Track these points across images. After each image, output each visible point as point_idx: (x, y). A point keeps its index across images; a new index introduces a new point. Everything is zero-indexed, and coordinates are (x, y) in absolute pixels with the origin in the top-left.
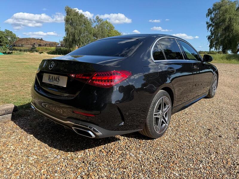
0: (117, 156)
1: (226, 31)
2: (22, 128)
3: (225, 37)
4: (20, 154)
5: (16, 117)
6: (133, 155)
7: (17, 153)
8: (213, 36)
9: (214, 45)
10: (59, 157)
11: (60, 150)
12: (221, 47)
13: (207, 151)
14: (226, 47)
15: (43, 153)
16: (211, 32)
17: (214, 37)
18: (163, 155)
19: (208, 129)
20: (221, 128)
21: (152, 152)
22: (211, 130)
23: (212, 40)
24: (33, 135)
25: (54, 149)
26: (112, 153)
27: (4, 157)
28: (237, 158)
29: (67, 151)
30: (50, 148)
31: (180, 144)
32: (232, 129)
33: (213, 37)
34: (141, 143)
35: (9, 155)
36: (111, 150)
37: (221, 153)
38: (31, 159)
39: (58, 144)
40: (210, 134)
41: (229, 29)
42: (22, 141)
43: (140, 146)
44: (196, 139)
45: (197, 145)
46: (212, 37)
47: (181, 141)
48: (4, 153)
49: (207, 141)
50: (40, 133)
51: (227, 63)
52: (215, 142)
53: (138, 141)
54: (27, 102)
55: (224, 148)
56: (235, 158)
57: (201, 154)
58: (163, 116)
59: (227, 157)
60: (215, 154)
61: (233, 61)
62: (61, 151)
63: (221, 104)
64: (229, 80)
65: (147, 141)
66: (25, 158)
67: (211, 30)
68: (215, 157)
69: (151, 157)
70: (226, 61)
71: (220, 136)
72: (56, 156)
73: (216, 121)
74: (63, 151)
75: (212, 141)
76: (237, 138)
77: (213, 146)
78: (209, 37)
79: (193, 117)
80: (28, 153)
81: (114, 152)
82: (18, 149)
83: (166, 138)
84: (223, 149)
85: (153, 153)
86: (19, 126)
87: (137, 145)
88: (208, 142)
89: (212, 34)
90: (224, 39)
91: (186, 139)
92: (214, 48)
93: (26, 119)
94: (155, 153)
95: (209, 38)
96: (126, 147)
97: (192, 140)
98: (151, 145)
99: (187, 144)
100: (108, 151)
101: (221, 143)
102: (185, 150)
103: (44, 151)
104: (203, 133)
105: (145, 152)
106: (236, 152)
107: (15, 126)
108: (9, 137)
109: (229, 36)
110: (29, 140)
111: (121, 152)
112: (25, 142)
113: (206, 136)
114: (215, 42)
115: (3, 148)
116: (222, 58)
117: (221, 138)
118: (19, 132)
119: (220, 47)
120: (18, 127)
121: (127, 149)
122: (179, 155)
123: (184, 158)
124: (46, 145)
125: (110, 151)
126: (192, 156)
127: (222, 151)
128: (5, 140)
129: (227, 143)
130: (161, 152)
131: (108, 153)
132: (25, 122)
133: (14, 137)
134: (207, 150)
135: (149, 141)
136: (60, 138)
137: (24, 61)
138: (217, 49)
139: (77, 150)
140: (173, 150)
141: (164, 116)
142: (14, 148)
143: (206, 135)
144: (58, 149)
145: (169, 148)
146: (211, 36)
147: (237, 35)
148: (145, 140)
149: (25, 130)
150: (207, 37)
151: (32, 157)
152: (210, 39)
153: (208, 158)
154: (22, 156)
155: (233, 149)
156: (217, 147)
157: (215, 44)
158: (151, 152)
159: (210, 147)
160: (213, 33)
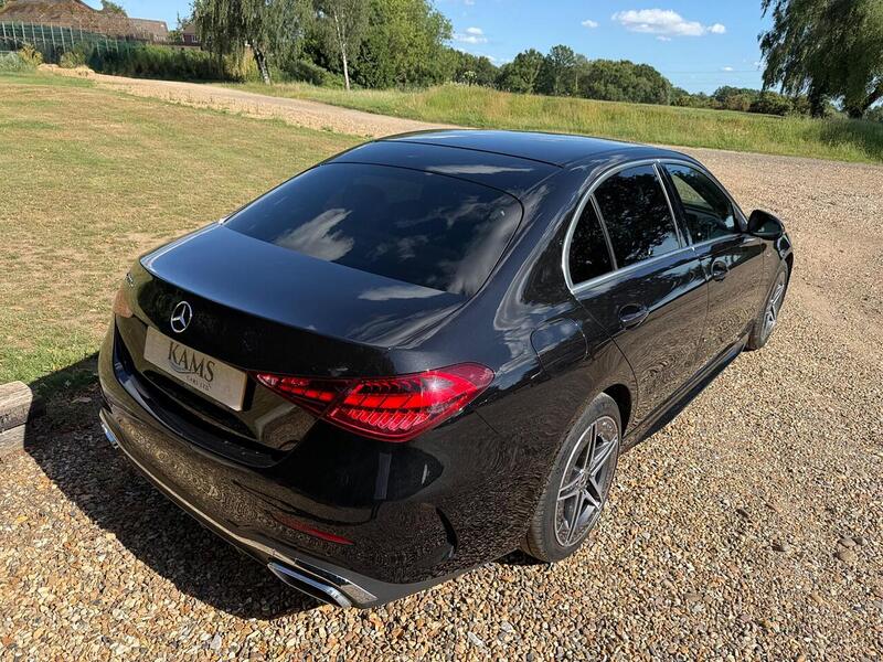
0: (423, 644)
1: (833, 20)
2: (71, 497)
3: (829, 46)
4: (75, 627)
5: (42, 433)
6: (480, 643)
7: (66, 623)
8: (784, 35)
9: (781, 71)
10: (218, 643)
11: (219, 607)
12: (807, 82)
13: (731, 617)
14: (826, 85)
15: (161, 623)
16: (779, 19)
17: (786, 41)
18: (580, 637)
19: (738, 511)
20: (782, 506)
21: (545, 625)
22: (746, 516)
23: (775, 51)
24: (114, 536)
25: (200, 605)
26: (405, 628)
27: (20, 644)
28: (829, 650)
29: (246, 614)
30: (183, 597)
31: (641, 586)
32: (821, 511)
33: (782, 41)
34: (506, 582)
35: (38, 633)
36: (403, 619)
37: (777, 629)
38: (119, 652)
39: (209, 576)
40: (744, 538)
41: (846, 13)
42: (76, 565)
43: (502, 593)
44: (697, 561)
45: (698, 590)
46: (777, 38)
47: (644, 573)
48: (18, 624)
49: (733, 568)
50: (142, 524)
51: (821, 156)
52: (758, 573)
53: (497, 570)
54: (75, 354)
55: (789, 606)
56: (822, 652)
57: (709, 634)
58: (589, 481)
59: (796, 647)
60: (758, 632)
61: (846, 148)
62: (222, 613)
63: (791, 385)
64: (825, 251)
65: (527, 570)
66: (96, 648)
67: (777, 8)
68: (756, 649)
69: (540, 651)
70: (818, 146)
71: (778, 548)
72: (206, 637)
73: (767, 469)
74: (230, 613)
75: (748, 570)
76: (835, 555)
77: (752, 592)
78: (768, 40)
79: (687, 449)
80: (105, 624)
81: (411, 628)
82: (66, 603)
83: (591, 556)
84: (784, 606)
85: (549, 629)
86: (58, 482)
87: (493, 592)
88: (735, 574)
89: (780, 27)
90: (822, 53)
91: (661, 559)
92: (780, 84)
93: (78, 442)
94: (553, 630)
95: (767, 43)
96: (452, 602)
97: (681, 566)
98: (542, 591)
99: (664, 587)
100: (391, 619)
101: (779, 580)
102: (658, 614)
103: (163, 614)
104: (720, 528)
105: (518, 624)
106: (828, 622)
107: (44, 483)
108: (28, 541)
109: (842, 40)
110: (101, 559)
111: (436, 625)
112: (87, 568)
113: (729, 546)
114: (788, 58)
115: (12, 595)
116: (806, 136)
117: (781, 555)
118: (61, 516)
119: (801, 83)
120: (55, 487)
121: (459, 609)
122: (637, 636)
123: (651, 654)
124: (169, 584)
125: (397, 620)
126: (681, 640)
127: (780, 619)
128: (13, 556)
129: (800, 579)
130: (576, 624)
131: (390, 625)
132: (79, 460)
133: (45, 541)
134: (731, 613)
135: (535, 568)
136: (214, 549)
137: (41, 117)
138: (790, 89)
139: (283, 611)
140: (615, 614)
141: (593, 481)
142: (52, 597)
143: (729, 541)
144: (211, 604)
145: (601, 603)
146: (774, 35)
147: (872, 42)
148: (520, 568)
149: (82, 505)
150: (759, 38)
151: (121, 641)
152: (770, 46)
153: (734, 654)
154: (86, 640)
155: (817, 611)
156: (766, 596)
157: (787, 69)
158: (541, 625)
159: (740, 598)
160: (784, 24)
